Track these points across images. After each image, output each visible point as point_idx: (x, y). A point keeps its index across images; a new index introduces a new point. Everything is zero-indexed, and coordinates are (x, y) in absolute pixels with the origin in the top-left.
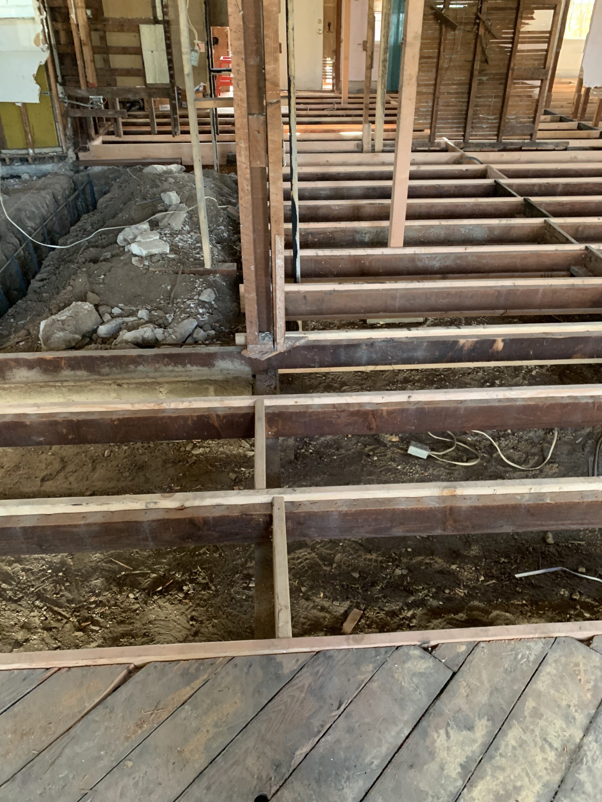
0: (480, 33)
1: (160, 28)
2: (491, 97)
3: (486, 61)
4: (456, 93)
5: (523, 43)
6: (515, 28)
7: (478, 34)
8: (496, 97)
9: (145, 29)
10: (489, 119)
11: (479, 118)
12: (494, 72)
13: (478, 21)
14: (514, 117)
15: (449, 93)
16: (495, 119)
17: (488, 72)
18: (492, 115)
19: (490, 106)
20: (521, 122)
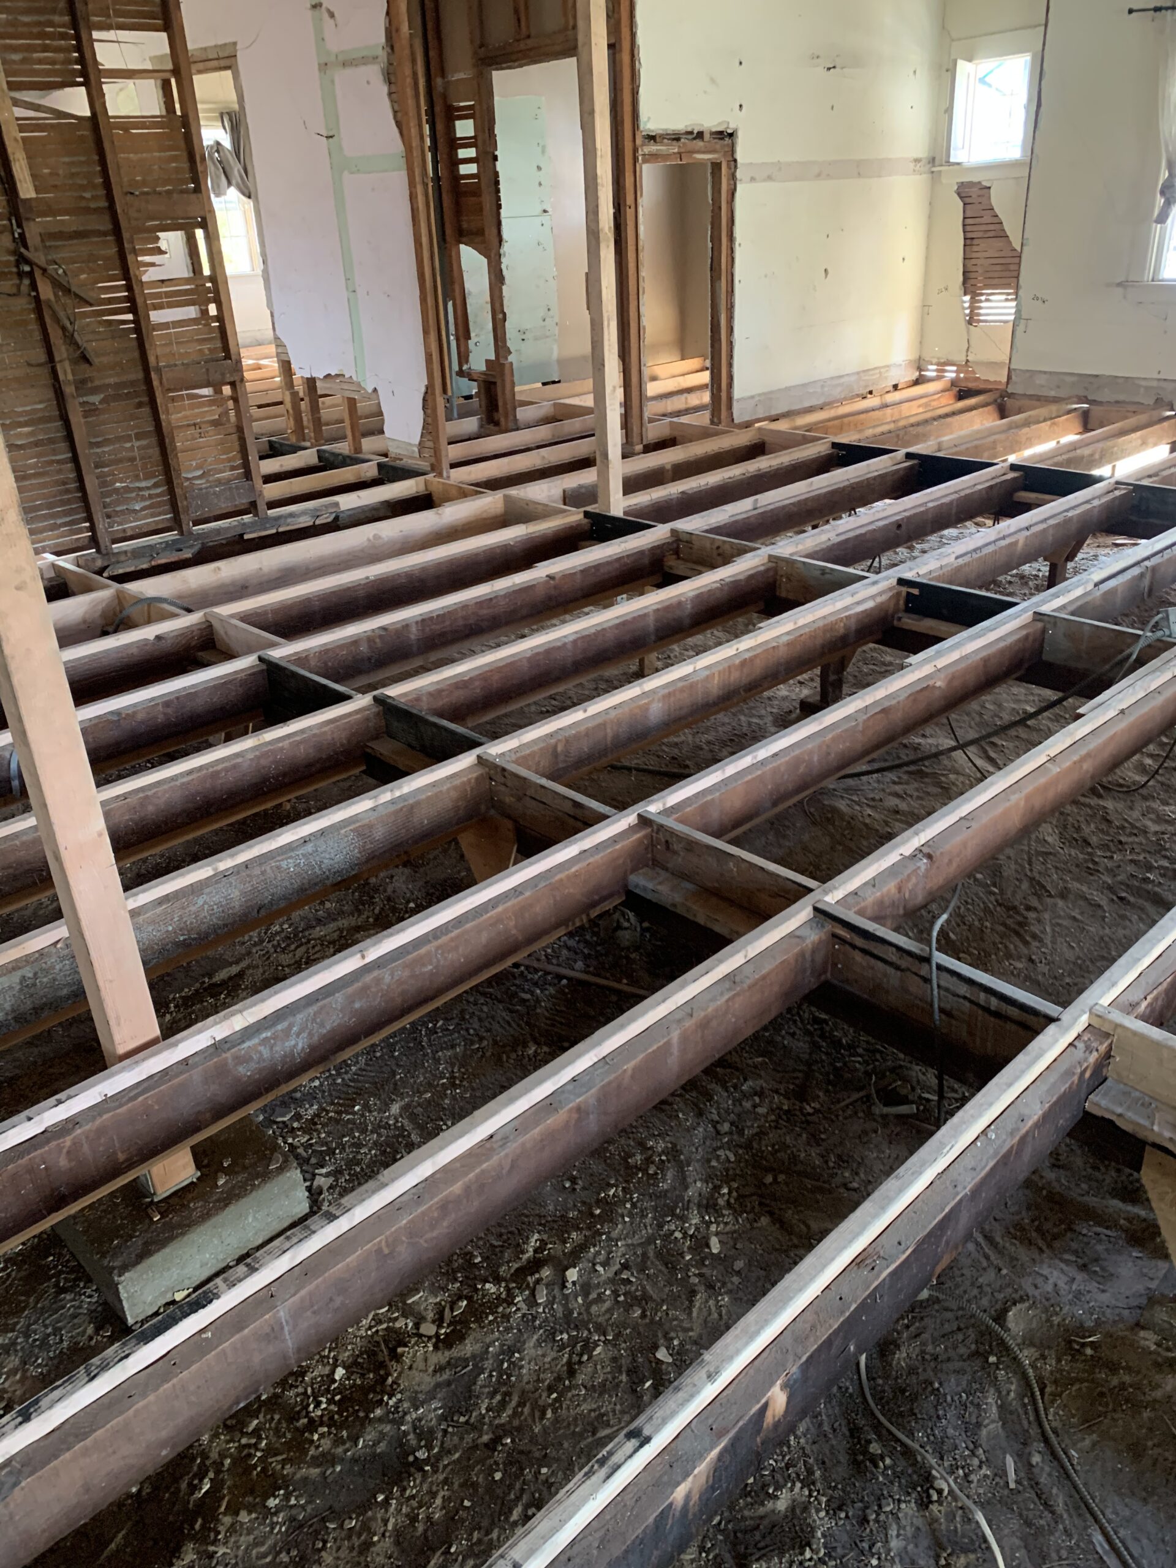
0: (42, 297)
2: (128, 438)
3: (85, 359)
4: (36, 444)
5: (156, 307)
6: (126, 275)
7: (37, 299)
8: (138, 437)
10: (140, 489)
11: (117, 490)
12: (112, 381)
13: (27, 268)
14: (200, 473)
16: (155, 486)
17: (97, 383)
18: (146, 479)
19: (132, 459)
20: (219, 482)
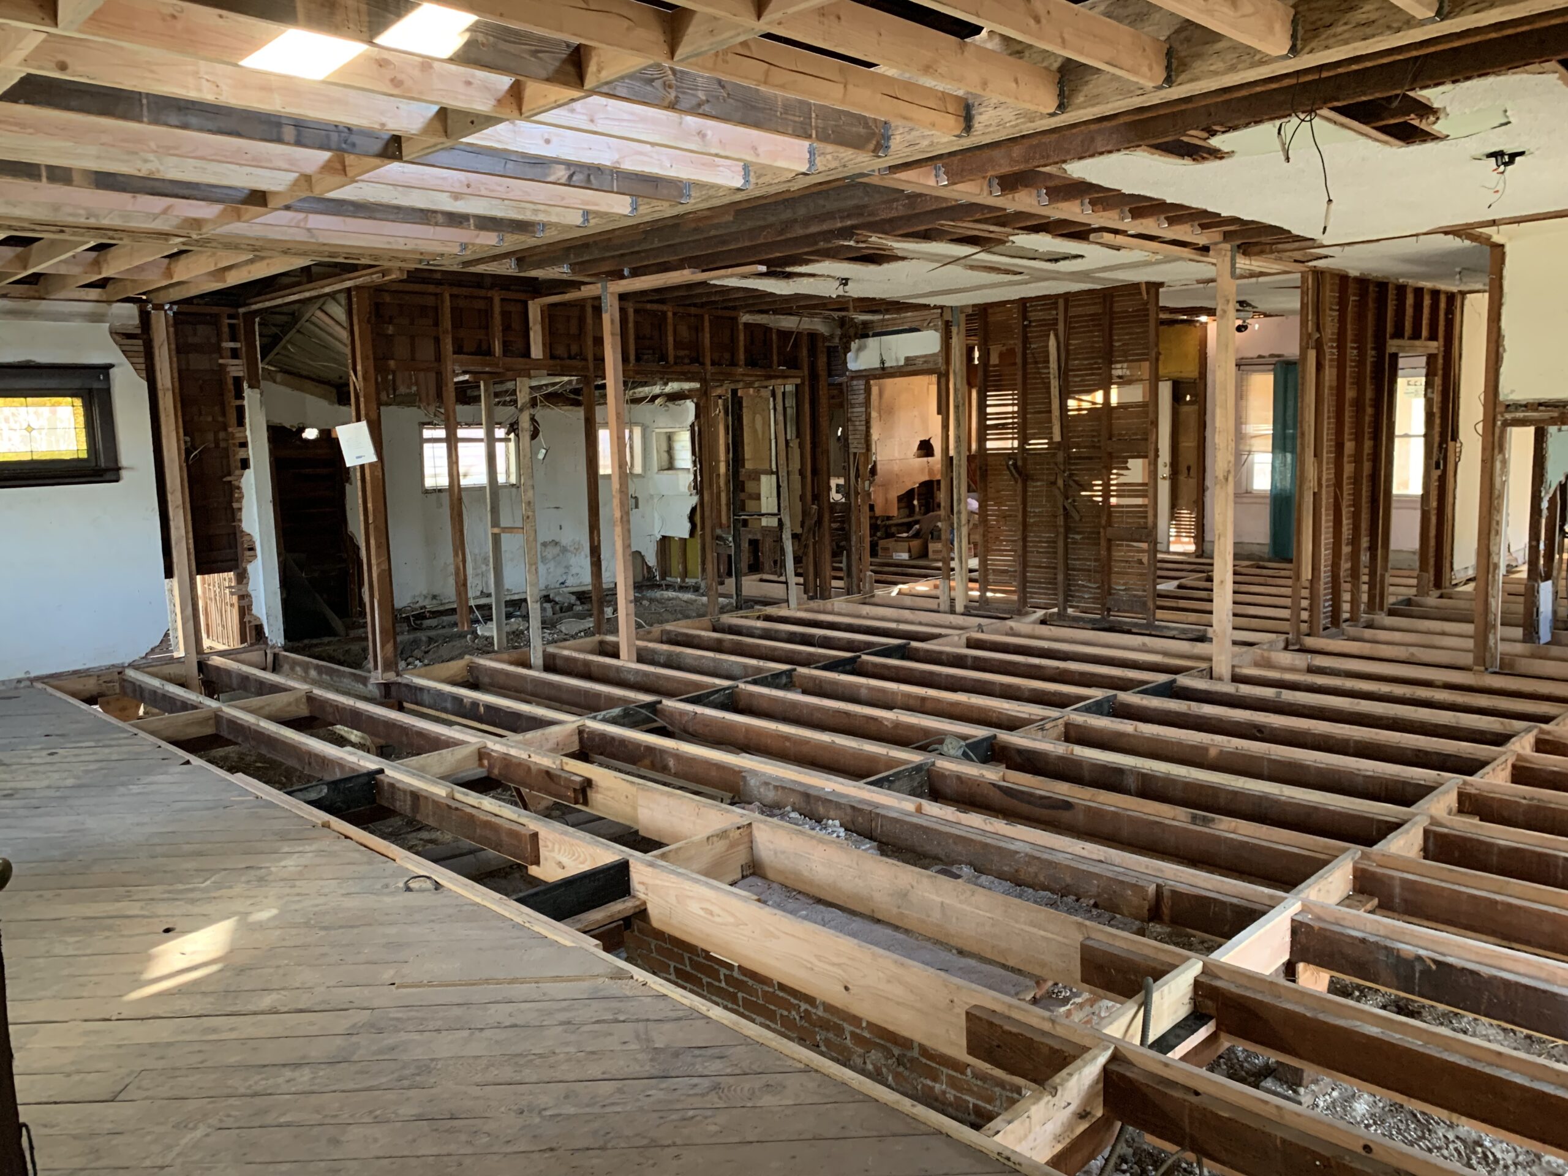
1: (774, 477)
2: (1090, 560)
5: (1118, 496)
6: (1103, 479)
8: (1096, 560)
9: (764, 478)
10: (1090, 588)
11: (1078, 585)
12: (1088, 530)
14: (1124, 588)
15: (1038, 552)
16: (1098, 588)
18: (1094, 583)
19: (1089, 571)
